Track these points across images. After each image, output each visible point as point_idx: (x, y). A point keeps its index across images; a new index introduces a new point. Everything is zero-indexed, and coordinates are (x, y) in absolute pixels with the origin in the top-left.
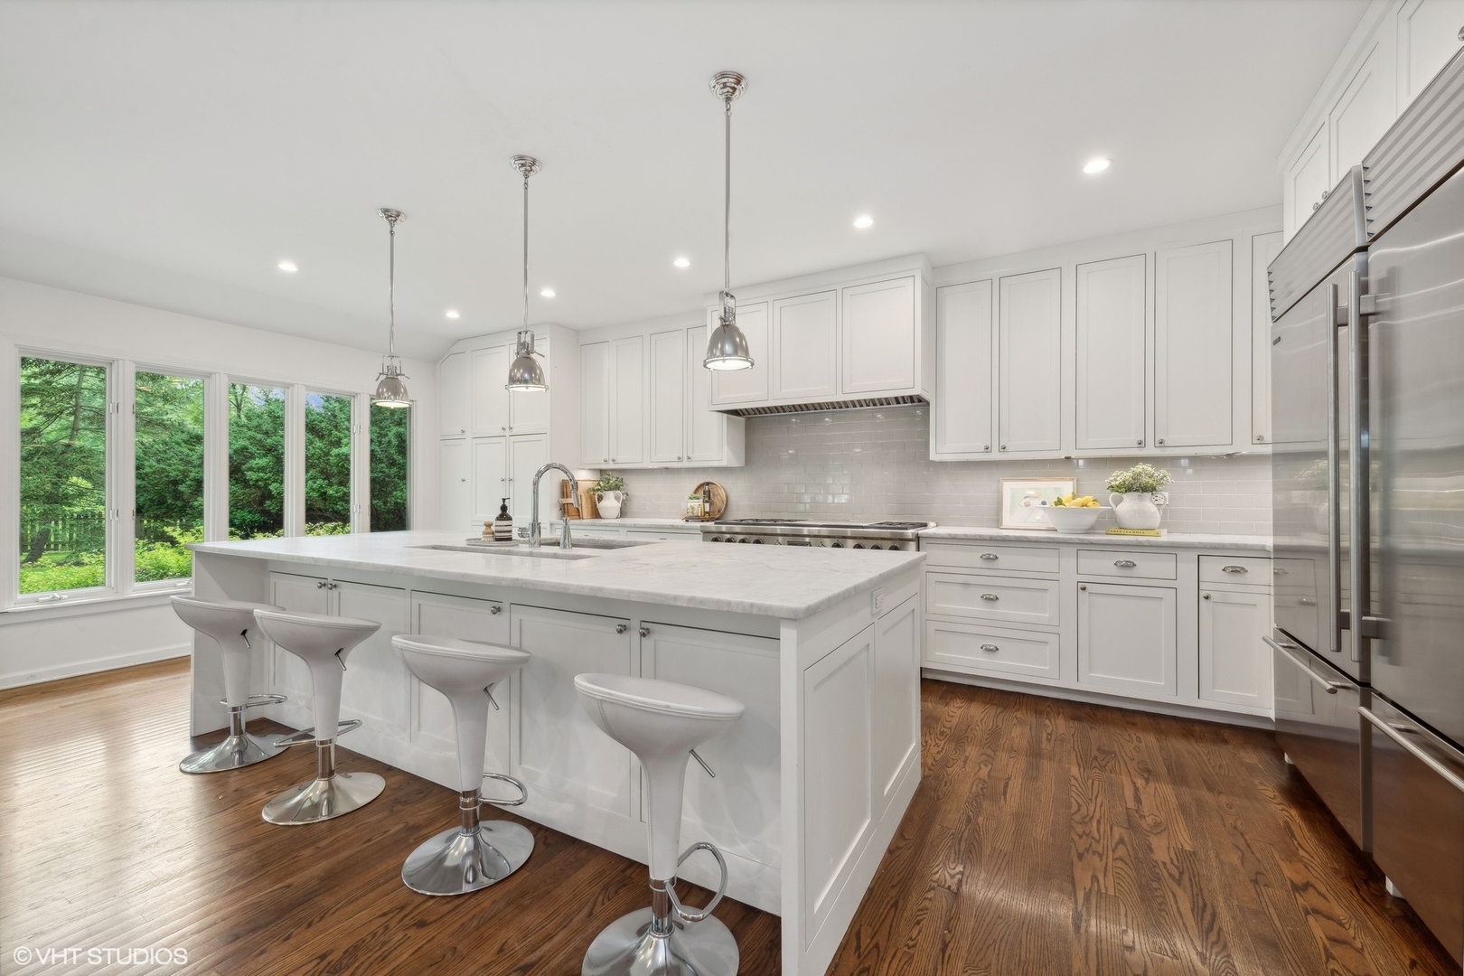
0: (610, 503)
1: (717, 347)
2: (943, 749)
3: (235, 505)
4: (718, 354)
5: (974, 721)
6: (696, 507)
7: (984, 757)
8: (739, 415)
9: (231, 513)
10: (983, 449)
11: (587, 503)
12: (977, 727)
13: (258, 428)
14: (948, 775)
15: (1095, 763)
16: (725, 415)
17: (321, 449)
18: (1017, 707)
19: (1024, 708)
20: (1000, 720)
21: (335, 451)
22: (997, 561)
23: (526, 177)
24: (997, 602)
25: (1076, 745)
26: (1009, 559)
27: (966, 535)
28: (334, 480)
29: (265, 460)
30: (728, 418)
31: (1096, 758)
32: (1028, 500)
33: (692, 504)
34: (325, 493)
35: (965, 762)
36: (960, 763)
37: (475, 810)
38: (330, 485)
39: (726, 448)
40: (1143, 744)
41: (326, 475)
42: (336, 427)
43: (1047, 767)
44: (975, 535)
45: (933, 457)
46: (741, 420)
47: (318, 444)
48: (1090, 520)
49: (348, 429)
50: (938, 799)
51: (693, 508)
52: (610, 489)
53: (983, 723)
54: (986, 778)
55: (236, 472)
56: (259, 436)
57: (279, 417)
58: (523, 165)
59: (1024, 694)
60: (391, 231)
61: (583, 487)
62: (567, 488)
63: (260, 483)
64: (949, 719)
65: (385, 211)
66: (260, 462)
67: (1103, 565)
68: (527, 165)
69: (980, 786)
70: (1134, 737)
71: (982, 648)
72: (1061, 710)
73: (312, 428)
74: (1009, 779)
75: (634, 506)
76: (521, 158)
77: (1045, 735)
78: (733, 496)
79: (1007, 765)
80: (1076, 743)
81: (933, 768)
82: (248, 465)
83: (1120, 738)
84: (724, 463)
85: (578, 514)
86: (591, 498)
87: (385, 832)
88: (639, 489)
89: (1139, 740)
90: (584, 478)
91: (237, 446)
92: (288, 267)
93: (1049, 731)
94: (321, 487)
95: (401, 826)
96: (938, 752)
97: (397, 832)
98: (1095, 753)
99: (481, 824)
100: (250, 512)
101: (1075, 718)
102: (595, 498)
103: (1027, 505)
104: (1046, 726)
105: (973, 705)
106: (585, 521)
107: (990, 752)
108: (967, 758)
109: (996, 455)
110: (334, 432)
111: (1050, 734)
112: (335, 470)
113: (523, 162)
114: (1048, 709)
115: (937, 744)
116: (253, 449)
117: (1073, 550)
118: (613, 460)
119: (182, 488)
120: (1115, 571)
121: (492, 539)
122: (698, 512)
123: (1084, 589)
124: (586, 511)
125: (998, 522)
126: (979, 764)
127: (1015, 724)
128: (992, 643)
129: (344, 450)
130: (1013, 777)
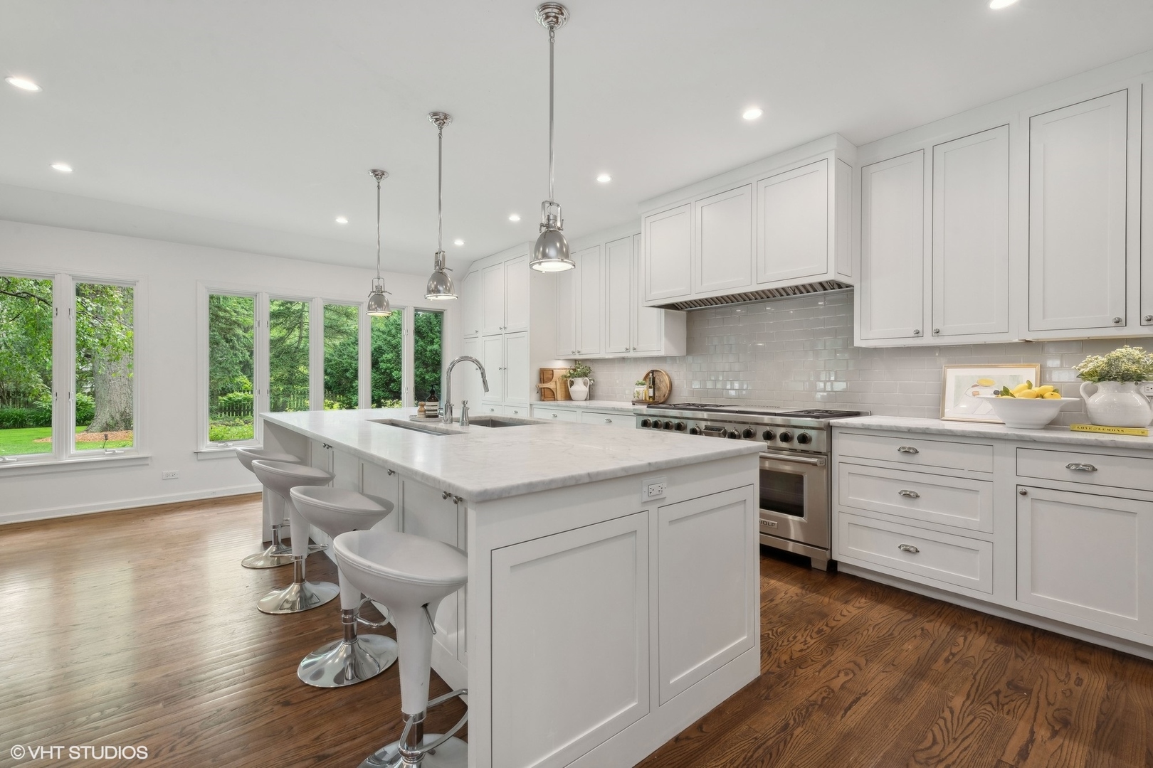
0: (579, 388)
1: (539, 250)
2: (808, 648)
3: (375, 386)
4: (540, 257)
5: (867, 624)
6: (641, 392)
7: (851, 665)
8: (678, 309)
9: (373, 391)
10: (913, 335)
11: (561, 388)
12: (865, 633)
13: (389, 333)
14: (795, 676)
15: (993, 699)
16: (663, 310)
17: (422, 347)
18: (932, 617)
19: (941, 620)
20: (900, 628)
21: (429, 348)
22: (916, 456)
23: (441, 129)
24: (918, 500)
25: (980, 674)
26: (929, 454)
27: (881, 426)
28: (430, 369)
29: (391, 355)
30: (665, 313)
31: (998, 693)
32: (976, 389)
33: (637, 389)
34: (424, 378)
35: (824, 666)
36: (819, 666)
37: (352, 626)
38: (427, 372)
39: (663, 338)
40: (1080, 689)
41: (425, 365)
42: (431, 330)
43: (924, 690)
44: (891, 427)
45: (858, 343)
46: (683, 313)
47: (421, 343)
48: (1050, 413)
49: (440, 332)
50: (766, 699)
51: (638, 393)
52: (580, 376)
53: (876, 629)
54: (836, 689)
55: (375, 364)
56: (389, 338)
57: (399, 325)
58: (437, 120)
59: (951, 605)
60: (378, 186)
61: (557, 374)
62: (545, 375)
63: (388, 371)
64: (838, 617)
65: (374, 171)
66: (388, 356)
67: (1055, 467)
68: (441, 119)
69: (825, 695)
70: (1074, 676)
71: (900, 547)
72: (989, 629)
73: (418, 332)
74: (865, 694)
75: (601, 389)
76: (435, 114)
77: (946, 654)
78: (676, 383)
79: (874, 679)
80: (983, 670)
81: (783, 665)
82: (381, 359)
83: (1052, 675)
84: (662, 353)
85: (554, 398)
86: (565, 383)
87: (314, 630)
88: (603, 376)
89: (1079, 682)
90: (560, 366)
91: (376, 345)
92: (342, 220)
93: (955, 650)
94: (422, 374)
95: (327, 627)
96: (801, 651)
97: (321, 631)
98: (1002, 686)
99: (358, 637)
100: (383, 391)
101: (1003, 641)
102: (568, 382)
103: (975, 394)
104: (956, 644)
105: (880, 606)
106: (559, 403)
107: (862, 661)
108: (830, 662)
109: (928, 340)
110: (430, 334)
111: (953, 655)
112: (430, 361)
113: (438, 117)
114: (973, 626)
115: (806, 641)
116: (385, 348)
117: (1011, 447)
118: (579, 352)
119: (348, 374)
120: (1068, 475)
121: (423, 416)
122: (642, 397)
123: (1024, 494)
124: (559, 394)
125: (939, 412)
126: (839, 672)
127: (915, 637)
128: (911, 543)
129: (436, 347)
130: (870, 694)
